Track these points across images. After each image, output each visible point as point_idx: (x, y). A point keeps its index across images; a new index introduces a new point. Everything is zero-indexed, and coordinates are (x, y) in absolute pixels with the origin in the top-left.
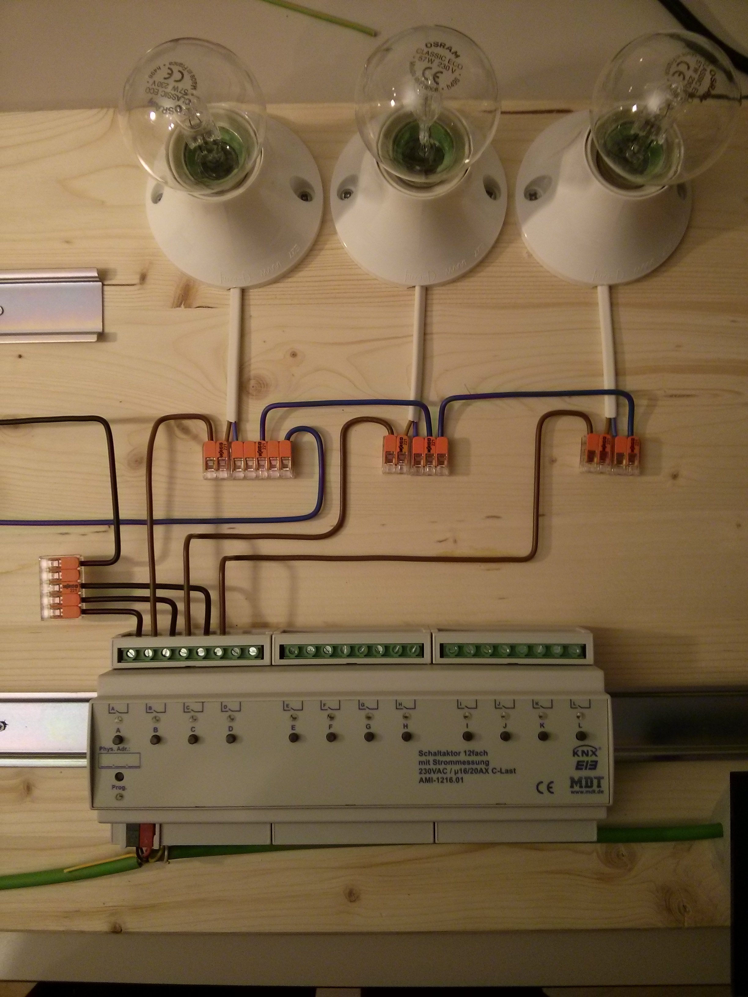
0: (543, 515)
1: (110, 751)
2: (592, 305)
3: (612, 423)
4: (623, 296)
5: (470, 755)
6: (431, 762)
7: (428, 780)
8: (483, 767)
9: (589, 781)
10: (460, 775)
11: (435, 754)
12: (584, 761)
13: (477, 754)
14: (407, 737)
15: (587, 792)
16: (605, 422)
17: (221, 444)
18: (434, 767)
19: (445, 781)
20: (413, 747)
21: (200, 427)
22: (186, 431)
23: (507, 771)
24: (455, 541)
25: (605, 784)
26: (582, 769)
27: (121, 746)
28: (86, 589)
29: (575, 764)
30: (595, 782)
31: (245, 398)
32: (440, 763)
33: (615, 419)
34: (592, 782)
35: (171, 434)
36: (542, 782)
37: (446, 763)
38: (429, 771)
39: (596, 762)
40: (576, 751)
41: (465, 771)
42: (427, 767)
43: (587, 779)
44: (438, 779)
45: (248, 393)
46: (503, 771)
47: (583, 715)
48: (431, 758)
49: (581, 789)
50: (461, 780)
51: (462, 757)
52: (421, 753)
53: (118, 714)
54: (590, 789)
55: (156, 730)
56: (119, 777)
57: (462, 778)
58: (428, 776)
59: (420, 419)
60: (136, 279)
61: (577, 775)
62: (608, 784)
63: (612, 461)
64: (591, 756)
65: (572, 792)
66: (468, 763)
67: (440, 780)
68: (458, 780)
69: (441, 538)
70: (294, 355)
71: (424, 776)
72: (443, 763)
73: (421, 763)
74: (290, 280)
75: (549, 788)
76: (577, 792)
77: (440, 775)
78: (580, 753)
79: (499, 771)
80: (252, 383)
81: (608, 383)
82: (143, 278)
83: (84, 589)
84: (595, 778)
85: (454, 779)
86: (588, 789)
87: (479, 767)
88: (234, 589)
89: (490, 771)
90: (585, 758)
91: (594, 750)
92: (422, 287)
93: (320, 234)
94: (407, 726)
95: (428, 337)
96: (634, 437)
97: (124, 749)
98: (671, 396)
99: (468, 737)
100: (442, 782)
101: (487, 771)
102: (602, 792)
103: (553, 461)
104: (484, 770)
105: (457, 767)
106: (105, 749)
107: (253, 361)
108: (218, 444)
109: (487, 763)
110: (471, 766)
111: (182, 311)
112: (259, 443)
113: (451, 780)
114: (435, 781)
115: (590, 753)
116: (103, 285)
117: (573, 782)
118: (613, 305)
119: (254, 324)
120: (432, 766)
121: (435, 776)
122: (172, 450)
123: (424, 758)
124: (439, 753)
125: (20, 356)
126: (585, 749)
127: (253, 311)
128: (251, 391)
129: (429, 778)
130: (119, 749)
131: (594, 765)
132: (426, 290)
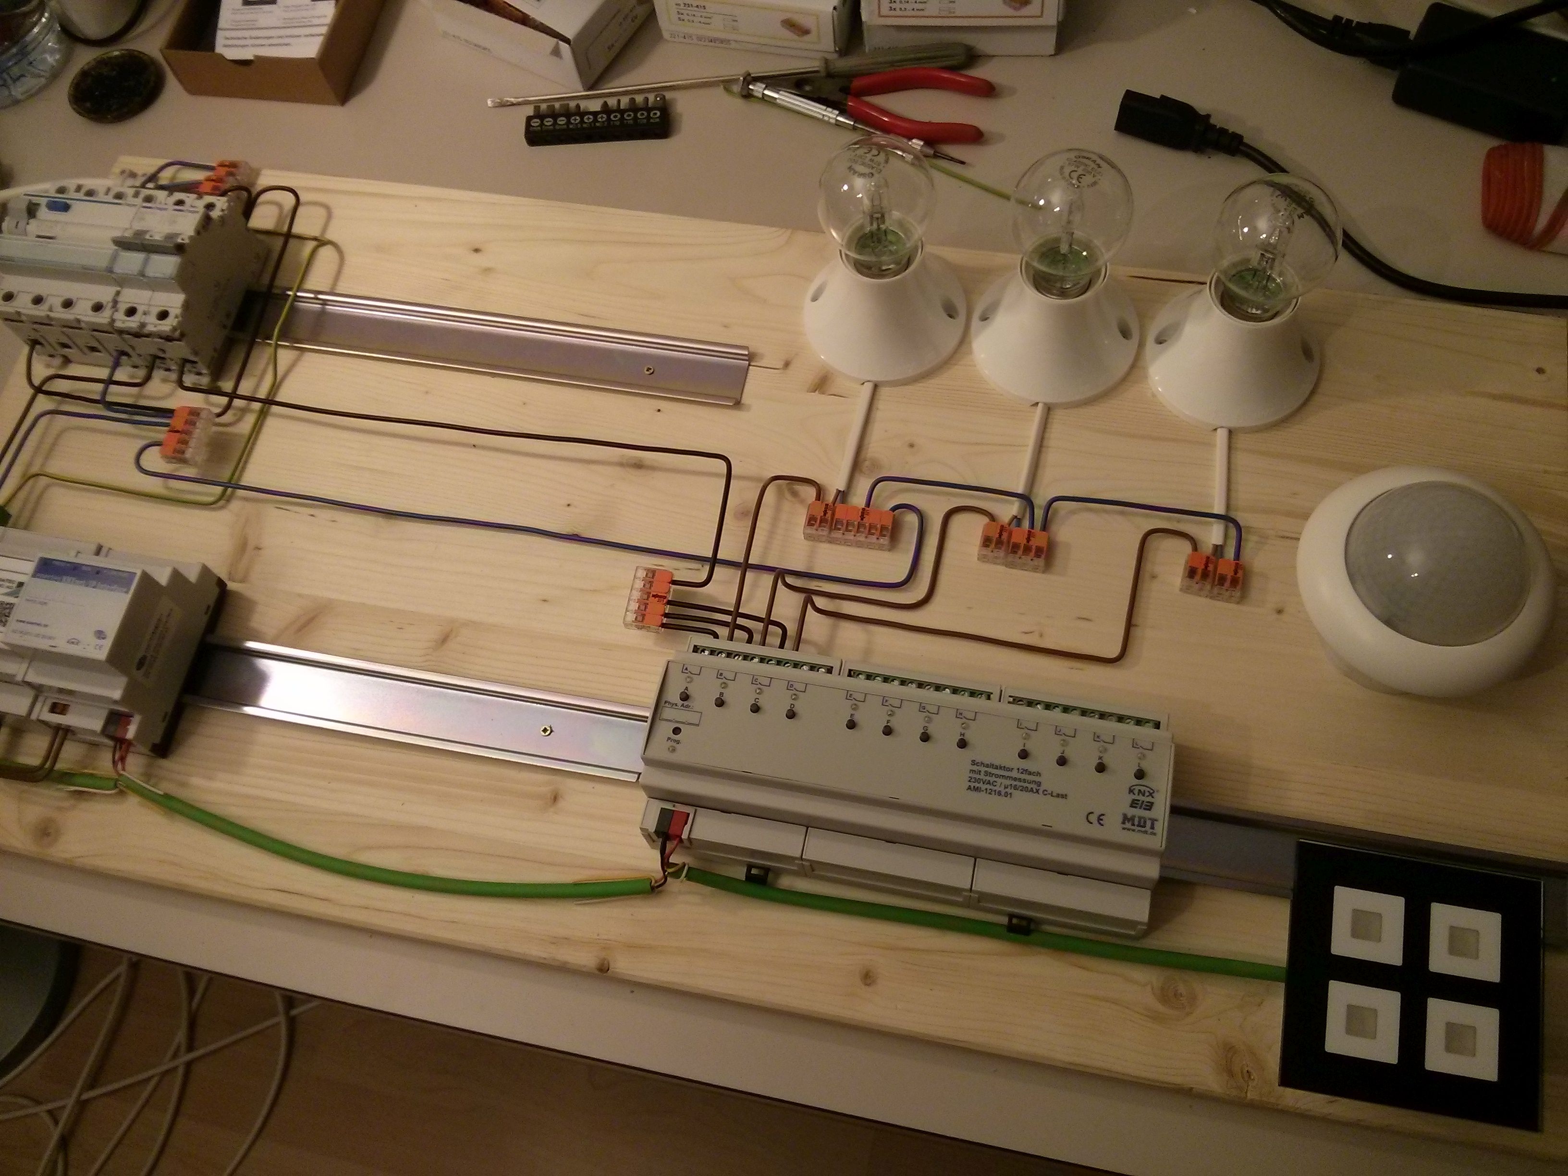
0: (1136, 626)
1: (674, 706)
2: (1211, 445)
3: (1218, 550)
4: (1242, 441)
5: (1022, 773)
6: (983, 773)
7: (977, 789)
8: (1034, 786)
9: (1142, 820)
10: (1009, 790)
11: (987, 766)
12: (1139, 800)
13: (1030, 773)
14: (963, 744)
15: (1139, 831)
16: (1211, 547)
17: (827, 505)
18: (985, 778)
19: (993, 793)
20: (966, 755)
21: (810, 493)
22: (795, 494)
23: (1058, 796)
24: (1041, 635)
25: (1159, 827)
26: (1135, 807)
27: (686, 703)
28: (671, 606)
29: (1130, 802)
30: (1149, 824)
31: (857, 475)
32: (991, 775)
33: (1221, 546)
34: (1145, 822)
35: (780, 492)
36: (1092, 813)
37: (997, 776)
38: (978, 781)
39: (1152, 803)
40: (1132, 788)
41: (1016, 788)
42: (978, 776)
43: (1140, 818)
44: (986, 789)
45: (861, 471)
46: (1054, 794)
47: (1144, 756)
48: (983, 769)
49: (1133, 827)
50: (1009, 796)
51: (1015, 774)
52: (974, 763)
53: (689, 674)
54: (1143, 829)
55: (722, 694)
56: (677, 731)
57: (1011, 794)
58: (977, 785)
59: (1024, 516)
60: (780, 365)
61: (1131, 812)
62: (1162, 827)
63: (1214, 581)
64: (1148, 796)
65: (1124, 829)
66: (1020, 780)
67: (989, 791)
68: (1006, 795)
69: (1027, 630)
70: (912, 446)
71: (972, 785)
72: (994, 776)
73: (972, 771)
74: (921, 384)
75: (1099, 819)
76: (1129, 830)
77: (988, 787)
78: (1136, 792)
79: (1049, 794)
80: (867, 463)
81: (1219, 509)
82: (787, 364)
83: (668, 606)
84: (1150, 819)
85: (1003, 794)
86: (1140, 828)
87: (1030, 786)
88: (808, 642)
89: (1041, 792)
90: (1141, 798)
91: (1152, 791)
92: (1045, 404)
93: (956, 351)
94: (963, 735)
95: (1044, 449)
96: (1240, 562)
97: (687, 706)
98: (1283, 537)
99: (1024, 755)
100: (990, 793)
101: (1037, 791)
102: (1155, 834)
103: (1154, 577)
104: (1035, 791)
105: (1008, 782)
106: (669, 703)
107: (871, 445)
108: (824, 506)
109: (1039, 784)
110: (1022, 784)
111: (816, 396)
112: (863, 509)
113: (1000, 794)
114: (983, 791)
115: (1147, 794)
116: (749, 365)
117: (1126, 819)
118: (1230, 448)
119: (879, 415)
120: (982, 776)
121: (984, 787)
122: (778, 509)
123: (975, 768)
124: (992, 766)
125: (659, 410)
126: (1142, 788)
127: (881, 405)
128: (863, 470)
129: (978, 787)
130: (683, 705)
131: (1149, 806)
132: (1049, 409)
